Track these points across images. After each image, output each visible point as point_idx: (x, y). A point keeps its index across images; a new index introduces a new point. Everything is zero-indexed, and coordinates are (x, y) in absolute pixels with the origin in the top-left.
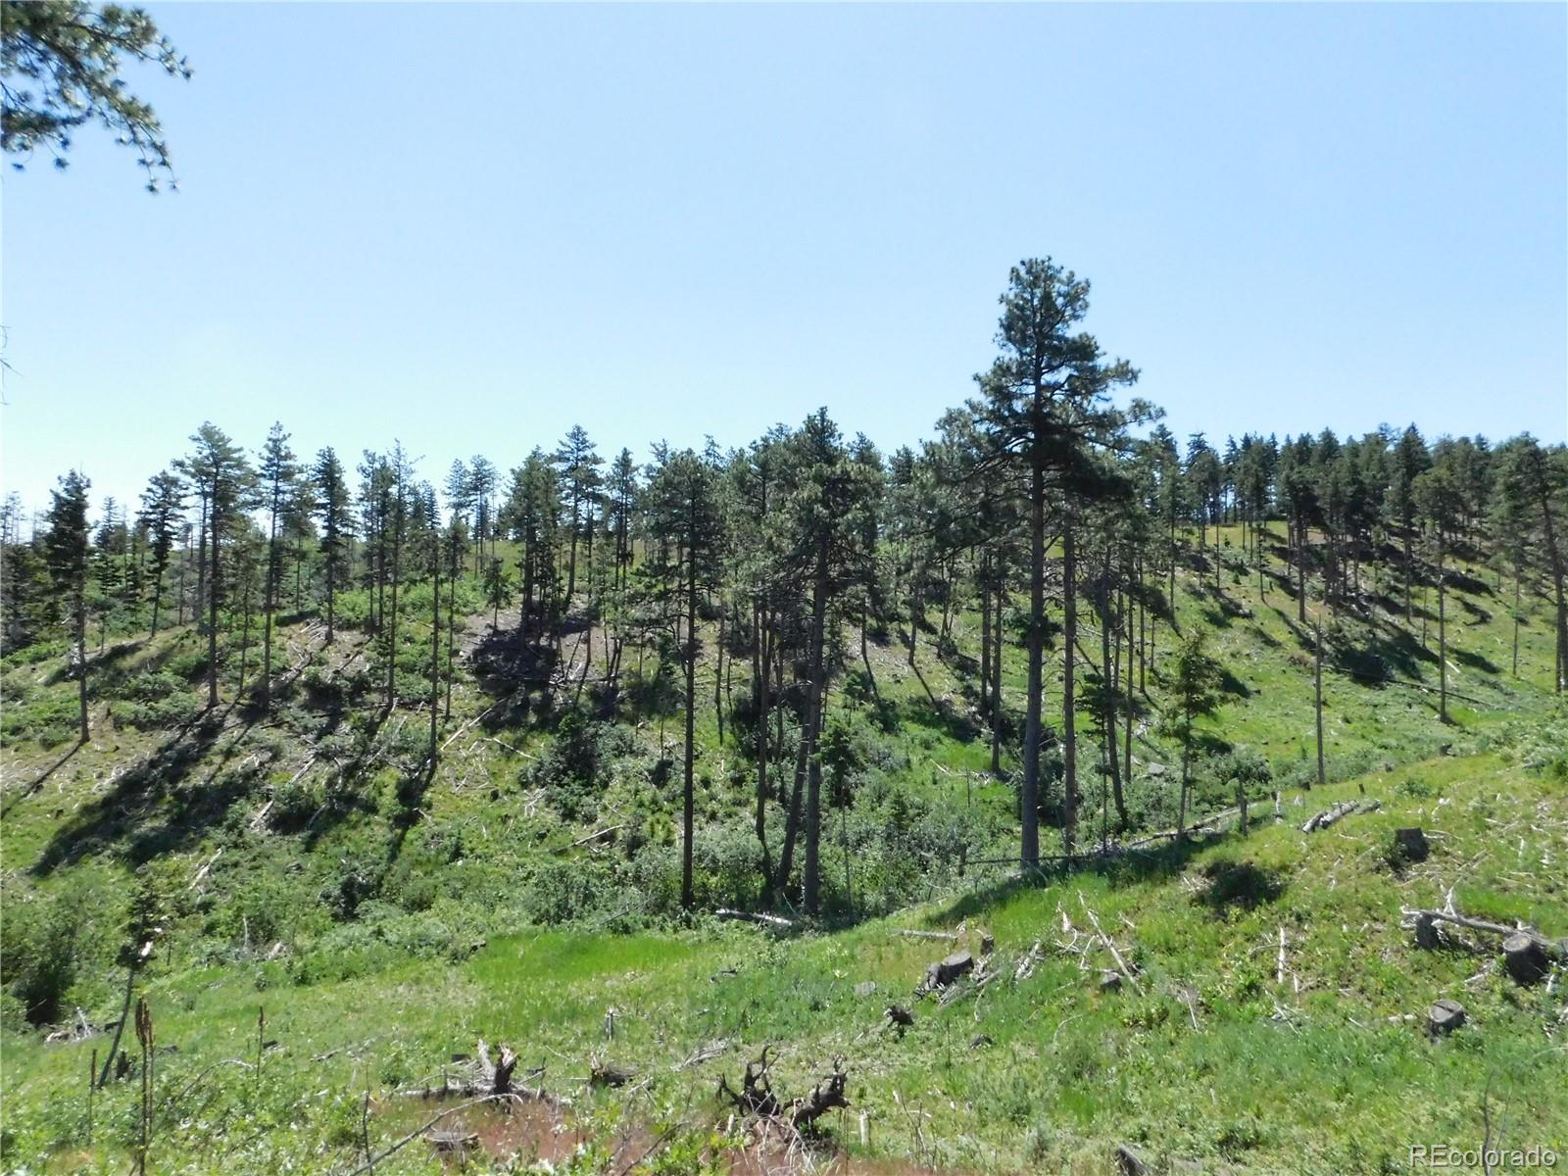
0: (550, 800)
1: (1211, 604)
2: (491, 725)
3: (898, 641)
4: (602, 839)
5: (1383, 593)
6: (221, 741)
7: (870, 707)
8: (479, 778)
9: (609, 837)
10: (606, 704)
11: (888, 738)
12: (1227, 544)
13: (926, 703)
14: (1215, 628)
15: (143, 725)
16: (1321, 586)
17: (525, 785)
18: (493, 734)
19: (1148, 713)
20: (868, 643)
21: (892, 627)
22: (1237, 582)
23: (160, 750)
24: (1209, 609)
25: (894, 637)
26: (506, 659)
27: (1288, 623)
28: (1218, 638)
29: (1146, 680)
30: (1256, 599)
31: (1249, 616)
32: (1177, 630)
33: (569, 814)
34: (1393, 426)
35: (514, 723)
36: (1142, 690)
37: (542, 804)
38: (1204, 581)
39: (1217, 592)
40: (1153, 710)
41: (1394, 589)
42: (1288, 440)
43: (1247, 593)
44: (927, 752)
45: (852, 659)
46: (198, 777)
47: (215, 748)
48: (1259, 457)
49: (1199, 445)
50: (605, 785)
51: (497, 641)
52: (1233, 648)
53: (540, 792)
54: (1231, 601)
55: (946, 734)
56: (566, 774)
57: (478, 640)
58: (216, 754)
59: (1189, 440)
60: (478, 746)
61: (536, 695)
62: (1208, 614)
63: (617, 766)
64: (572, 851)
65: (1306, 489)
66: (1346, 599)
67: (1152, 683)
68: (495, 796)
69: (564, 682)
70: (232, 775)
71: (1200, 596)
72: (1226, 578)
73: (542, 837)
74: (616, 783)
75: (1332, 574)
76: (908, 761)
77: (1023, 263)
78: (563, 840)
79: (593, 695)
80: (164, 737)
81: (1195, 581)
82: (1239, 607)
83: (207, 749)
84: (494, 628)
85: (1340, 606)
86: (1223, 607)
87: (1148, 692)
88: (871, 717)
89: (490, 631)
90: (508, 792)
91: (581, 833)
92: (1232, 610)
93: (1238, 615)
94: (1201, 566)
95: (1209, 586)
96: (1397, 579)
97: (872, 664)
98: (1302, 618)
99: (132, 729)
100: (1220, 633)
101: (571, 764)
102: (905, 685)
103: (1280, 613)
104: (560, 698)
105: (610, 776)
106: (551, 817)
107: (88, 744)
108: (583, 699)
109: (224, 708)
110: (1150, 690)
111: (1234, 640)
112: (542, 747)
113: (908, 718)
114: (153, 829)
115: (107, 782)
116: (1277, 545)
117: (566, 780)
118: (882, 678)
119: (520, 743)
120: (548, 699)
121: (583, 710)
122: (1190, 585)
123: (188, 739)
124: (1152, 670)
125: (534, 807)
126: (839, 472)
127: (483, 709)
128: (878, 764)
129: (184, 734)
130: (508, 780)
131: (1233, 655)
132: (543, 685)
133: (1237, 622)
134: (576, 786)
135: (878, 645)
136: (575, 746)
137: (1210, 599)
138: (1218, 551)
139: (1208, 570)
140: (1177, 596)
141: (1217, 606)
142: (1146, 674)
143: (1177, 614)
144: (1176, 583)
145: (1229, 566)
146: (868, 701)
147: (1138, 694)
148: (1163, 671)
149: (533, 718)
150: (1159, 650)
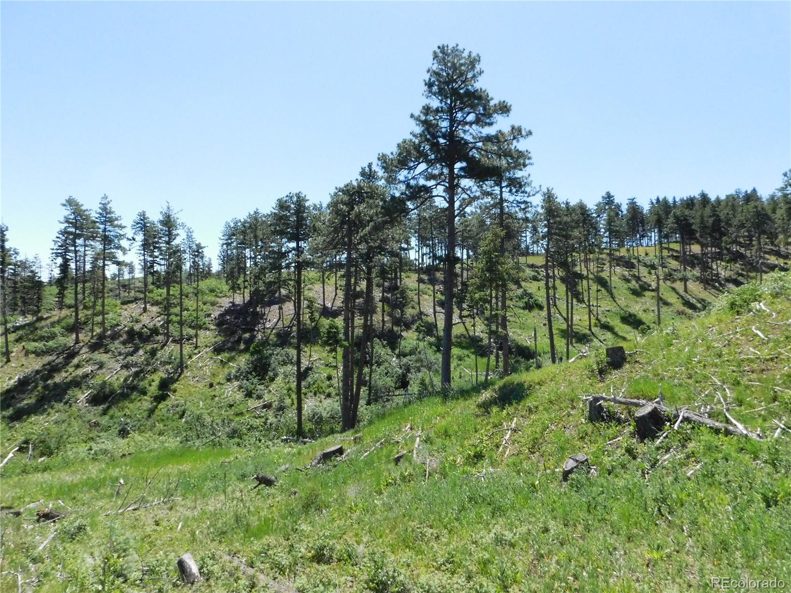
0: (240, 387)
1: (634, 284)
2: (218, 350)
4: (265, 407)
5: (734, 277)
6: (75, 361)
7: (433, 339)
8: (206, 377)
9: (267, 406)
10: (283, 339)
11: (438, 355)
12: (647, 254)
13: (465, 337)
14: (635, 297)
15: (38, 354)
16: (699, 274)
17: (229, 380)
18: (218, 354)
19: (592, 340)
20: (438, 308)
22: (650, 273)
23: (44, 365)
24: (632, 287)
26: (235, 318)
27: (678, 293)
28: (637, 302)
29: (592, 324)
31: (655, 290)
32: (613, 297)
33: (249, 395)
35: (231, 349)
36: (590, 329)
37: (235, 390)
38: (631, 273)
39: (638, 279)
40: (595, 339)
41: (742, 275)
42: (683, 199)
43: (654, 278)
44: (459, 362)
46: (58, 378)
47: (72, 364)
48: (663, 208)
49: (633, 204)
50: (272, 380)
51: (233, 310)
52: (645, 307)
53: (236, 383)
54: (645, 283)
55: (473, 353)
56: (251, 374)
57: (223, 309)
58: (71, 367)
59: (627, 202)
60: (209, 361)
61: (247, 335)
62: (631, 290)
63: (281, 370)
64: (245, 413)
65: (685, 220)
66: (712, 280)
67: (596, 326)
68: (211, 385)
69: (264, 329)
70: (76, 377)
71: (628, 281)
72: (643, 271)
73: (231, 406)
74: (279, 379)
75: (705, 267)
77: (439, 47)
78: (242, 408)
79: (278, 335)
80: (47, 359)
81: (626, 273)
82: (650, 286)
83: (68, 364)
84: (233, 303)
85: (709, 284)
86: (641, 286)
87: (593, 331)
88: (431, 344)
89: (231, 305)
90: (219, 383)
91: (253, 403)
92: (645, 287)
93: (649, 290)
94: (629, 265)
95: (634, 276)
96: (743, 270)
97: (438, 319)
98: (686, 291)
99: (33, 355)
100: (638, 299)
101: (255, 369)
103: (674, 289)
104: (259, 336)
105: (276, 375)
106: (239, 396)
107: (9, 363)
108: (272, 337)
109: (81, 344)
110: (594, 329)
111: (646, 303)
112: (243, 361)
114: (27, 404)
115: (12, 382)
116: (675, 254)
117: (250, 377)
118: (442, 325)
119: (231, 359)
120: (253, 337)
121: (271, 342)
122: (624, 276)
123: (61, 359)
124: (597, 319)
125: (231, 392)
127: (216, 342)
129: (58, 357)
130: (221, 378)
131: (645, 311)
132: (251, 330)
133: (647, 293)
134: (255, 381)
135: (444, 309)
136: (259, 360)
137: (634, 282)
138: (641, 258)
139: (634, 268)
140: (615, 281)
141: (637, 285)
142: (593, 321)
143: (614, 291)
144: (616, 275)
145: (646, 265)
146: (431, 336)
147: (588, 332)
148: (603, 320)
149: (242, 346)
150: (603, 309)
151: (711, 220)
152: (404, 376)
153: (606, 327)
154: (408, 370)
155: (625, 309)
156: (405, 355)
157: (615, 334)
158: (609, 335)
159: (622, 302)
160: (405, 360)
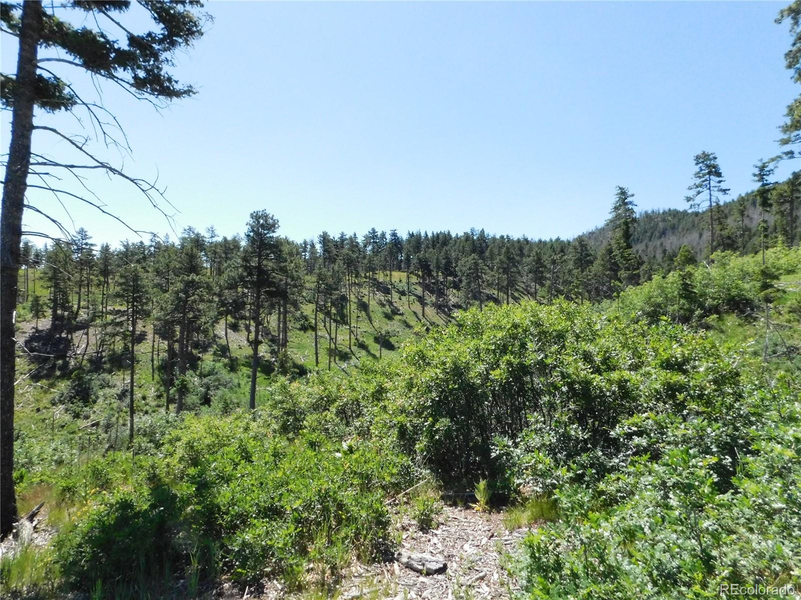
0: (67, 410)
1: (388, 309)
2: (35, 377)
3: (243, 329)
4: (93, 425)
7: (226, 361)
8: (29, 402)
9: (97, 424)
10: (97, 364)
11: (232, 374)
12: (400, 281)
14: (387, 320)
16: (435, 300)
17: (54, 404)
18: (37, 382)
19: (351, 358)
20: (229, 331)
21: (242, 323)
22: (400, 299)
24: (386, 311)
25: (242, 327)
26: (43, 344)
27: (417, 317)
28: (387, 324)
29: (352, 343)
30: (406, 307)
31: (402, 314)
32: (370, 320)
33: (77, 416)
34: (476, 229)
35: (47, 377)
36: (350, 348)
37: (62, 412)
38: (386, 298)
39: (391, 303)
40: (353, 357)
42: (433, 234)
43: (403, 304)
44: (249, 380)
45: (220, 338)
48: (416, 241)
49: (394, 234)
50: (95, 402)
51: (37, 336)
52: (392, 329)
53: (61, 407)
54: (396, 307)
56: (75, 398)
57: (27, 335)
59: (390, 232)
60: (29, 388)
61: (60, 362)
62: (385, 313)
63: (101, 393)
64: (78, 432)
66: (444, 306)
67: (355, 345)
68: (38, 410)
69: (75, 355)
71: (383, 305)
72: (395, 296)
73: (63, 427)
74: (100, 401)
75: (441, 293)
76: (239, 384)
77: (255, 212)
78: (73, 427)
79: (90, 361)
81: (383, 298)
82: (399, 310)
84: (36, 329)
85: (441, 309)
86: (392, 311)
88: (225, 365)
89: (34, 330)
90: (45, 408)
91: (82, 423)
92: (395, 312)
93: (397, 314)
94: (387, 291)
95: (388, 301)
97: (230, 340)
98: (423, 315)
100: (389, 322)
101: (78, 393)
102: (243, 350)
103: (415, 313)
104: (72, 363)
105: (97, 397)
106: (68, 418)
108: (85, 362)
110: (353, 348)
111: (394, 325)
112: (64, 386)
113: (243, 365)
117: (75, 401)
118: (233, 346)
119: (52, 385)
120: (66, 364)
121: (85, 368)
122: (380, 300)
124: (356, 339)
125: (59, 413)
126: (190, 279)
127: (31, 370)
128: (225, 386)
130: (45, 402)
132: (63, 356)
133: (397, 317)
134: (80, 404)
135: (234, 331)
136: (79, 385)
137: (387, 307)
138: (396, 284)
139: (389, 294)
140: (373, 305)
141: (390, 310)
142: (353, 341)
143: (371, 314)
144: (374, 300)
145: (399, 292)
146: (225, 357)
147: (348, 350)
148: (361, 339)
149: (58, 373)
150: (362, 330)
151: (444, 262)
152: (206, 394)
153: (362, 346)
154: (208, 388)
155: (378, 330)
156: (205, 376)
157: (368, 352)
158: (364, 353)
159: (376, 324)
160: (205, 380)
